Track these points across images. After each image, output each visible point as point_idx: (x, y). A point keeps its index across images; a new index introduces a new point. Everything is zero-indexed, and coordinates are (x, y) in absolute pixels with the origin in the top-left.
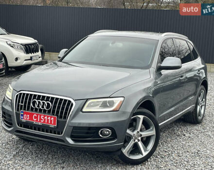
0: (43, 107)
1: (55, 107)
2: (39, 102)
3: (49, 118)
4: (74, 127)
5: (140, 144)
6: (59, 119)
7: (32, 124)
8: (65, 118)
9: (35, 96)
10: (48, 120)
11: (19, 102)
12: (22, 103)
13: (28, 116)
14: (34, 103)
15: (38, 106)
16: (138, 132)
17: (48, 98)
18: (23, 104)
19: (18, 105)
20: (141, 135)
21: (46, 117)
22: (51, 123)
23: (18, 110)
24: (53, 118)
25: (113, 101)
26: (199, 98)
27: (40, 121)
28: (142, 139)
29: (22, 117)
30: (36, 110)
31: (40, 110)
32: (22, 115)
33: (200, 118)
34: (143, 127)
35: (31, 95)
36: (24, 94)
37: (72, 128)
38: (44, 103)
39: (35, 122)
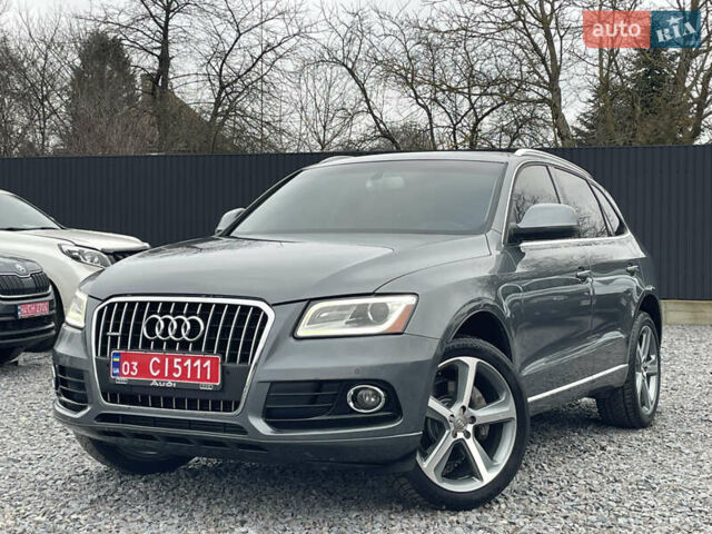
0: (178, 334)
1: (213, 331)
2: (167, 322)
3: (198, 363)
4: (273, 383)
5: (473, 446)
6: (226, 364)
7: (147, 386)
8: (245, 358)
9: (154, 305)
10: (194, 370)
11: (106, 329)
12: (116, 329)
13: (136, 364)
14: (152, 325)
15: (165, 333)
16: (464, 408)
17: (193, 306)
18: (119, 334)
19: (105, 338)
20: (473, 419)
21: (188, 362)
22: (204, 378)
23: (104, 353)
24: (208, 363)
25: (385, 305)
26: (640, 350)
27: (170, 376)
28: (477, 430)
29: (117, 371)
30: (158, 344)
31: (171, 345)
32: (117, 365)
33: (646, 410)
34: (479, 394)
35: (142, 304)
36: (121, 305)
37: (268, 385)
38: (180, 322)
39: (154, 380)
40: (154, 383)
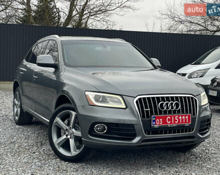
0: (172, 108)
2: (167, 104)
3: (184, 117)
8: (194, 114)
13: (161, 120)
14: (161, 105)
15: (168, 108)
18: (149, 110)
19: (143, 111)
21: (180, 117)
24: (187, 117)
27: (174, 123)
29: (154, 123)
38: (172, 104)
39: (169, 125)
40: (169, 126)
